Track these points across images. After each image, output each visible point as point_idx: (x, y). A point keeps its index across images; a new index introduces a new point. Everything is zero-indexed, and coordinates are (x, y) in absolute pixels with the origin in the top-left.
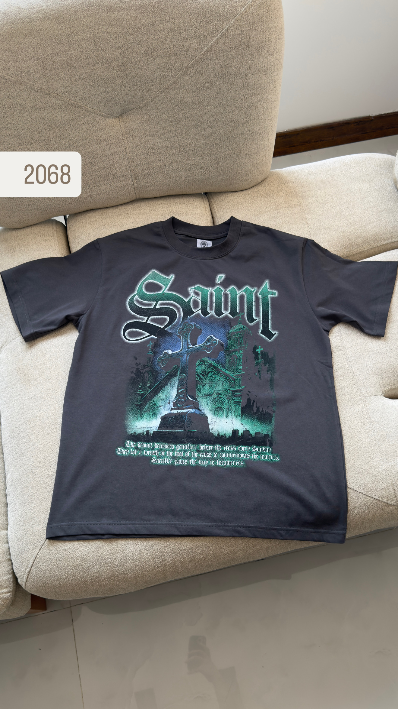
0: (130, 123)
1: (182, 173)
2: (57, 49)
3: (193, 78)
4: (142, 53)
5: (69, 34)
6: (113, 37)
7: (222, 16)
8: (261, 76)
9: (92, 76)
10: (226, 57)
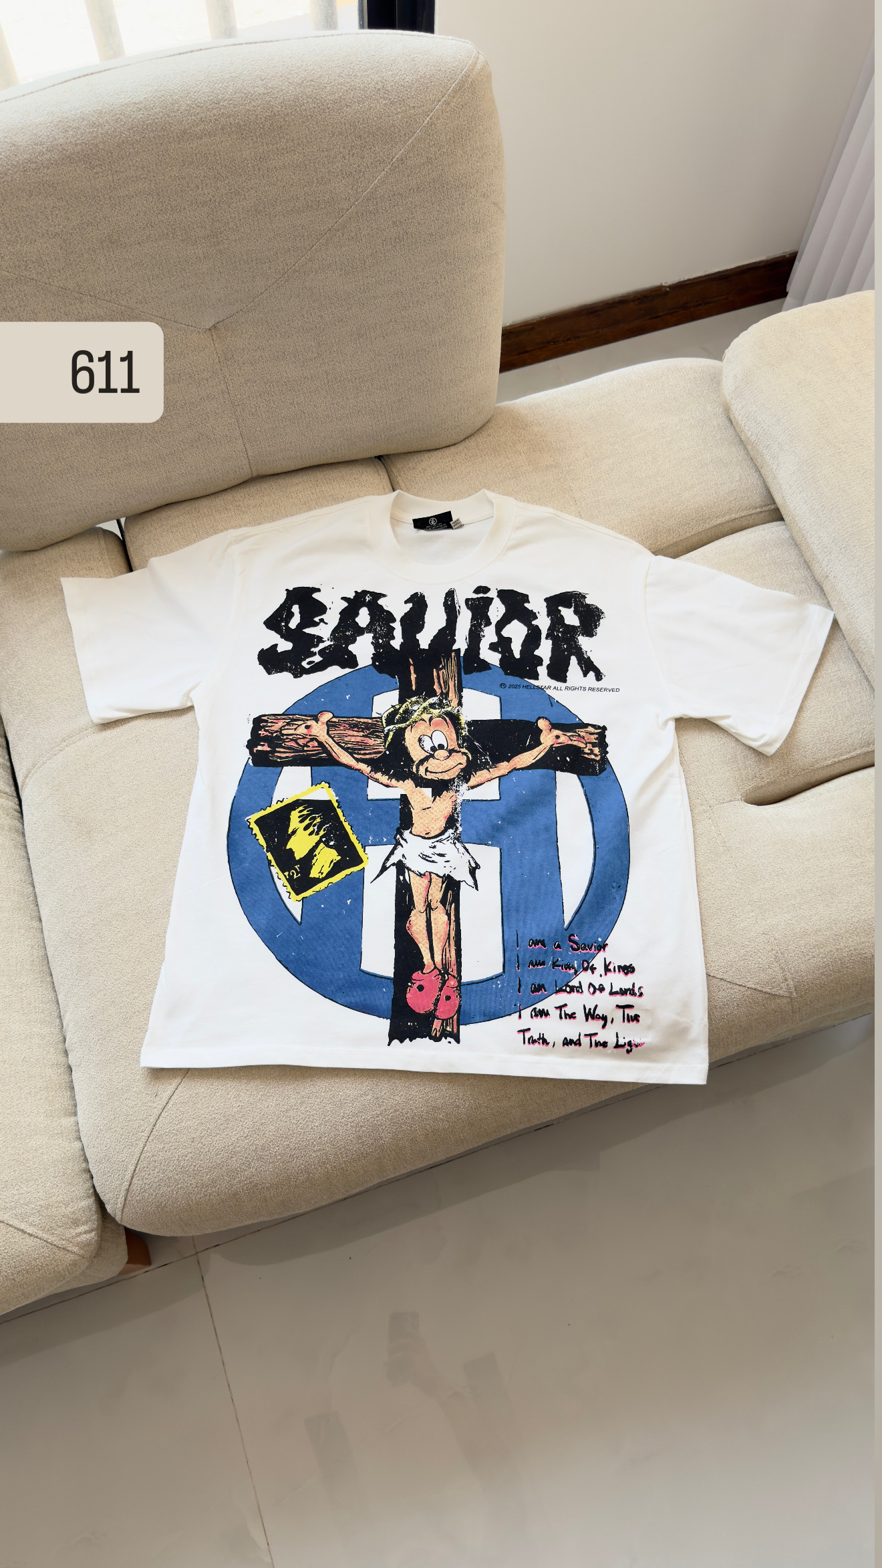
0: (233, 339)
1: (335, 424)
2: (90, 215)
3: (344, 249)
4: (248, 211)
5: (110, 186)
6: (192, 186)
7: (391, 134)
8: (467, 237)
9: (158, 259)
10: (402, 206)
